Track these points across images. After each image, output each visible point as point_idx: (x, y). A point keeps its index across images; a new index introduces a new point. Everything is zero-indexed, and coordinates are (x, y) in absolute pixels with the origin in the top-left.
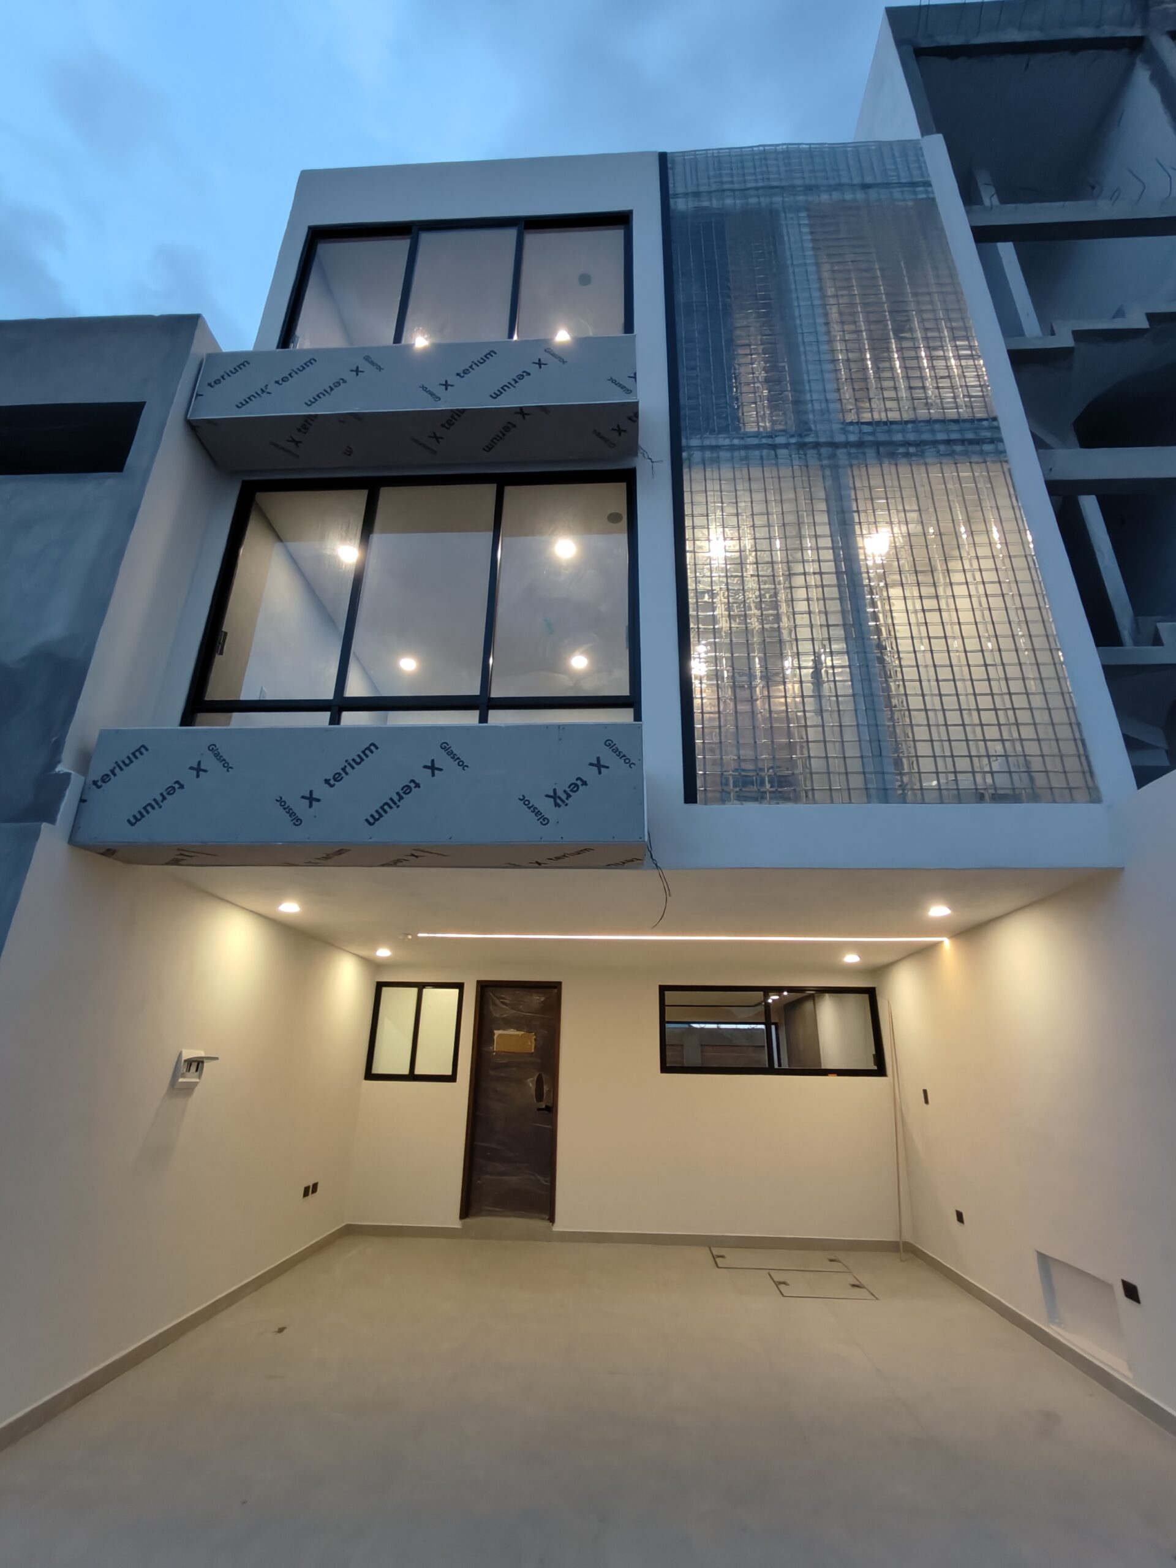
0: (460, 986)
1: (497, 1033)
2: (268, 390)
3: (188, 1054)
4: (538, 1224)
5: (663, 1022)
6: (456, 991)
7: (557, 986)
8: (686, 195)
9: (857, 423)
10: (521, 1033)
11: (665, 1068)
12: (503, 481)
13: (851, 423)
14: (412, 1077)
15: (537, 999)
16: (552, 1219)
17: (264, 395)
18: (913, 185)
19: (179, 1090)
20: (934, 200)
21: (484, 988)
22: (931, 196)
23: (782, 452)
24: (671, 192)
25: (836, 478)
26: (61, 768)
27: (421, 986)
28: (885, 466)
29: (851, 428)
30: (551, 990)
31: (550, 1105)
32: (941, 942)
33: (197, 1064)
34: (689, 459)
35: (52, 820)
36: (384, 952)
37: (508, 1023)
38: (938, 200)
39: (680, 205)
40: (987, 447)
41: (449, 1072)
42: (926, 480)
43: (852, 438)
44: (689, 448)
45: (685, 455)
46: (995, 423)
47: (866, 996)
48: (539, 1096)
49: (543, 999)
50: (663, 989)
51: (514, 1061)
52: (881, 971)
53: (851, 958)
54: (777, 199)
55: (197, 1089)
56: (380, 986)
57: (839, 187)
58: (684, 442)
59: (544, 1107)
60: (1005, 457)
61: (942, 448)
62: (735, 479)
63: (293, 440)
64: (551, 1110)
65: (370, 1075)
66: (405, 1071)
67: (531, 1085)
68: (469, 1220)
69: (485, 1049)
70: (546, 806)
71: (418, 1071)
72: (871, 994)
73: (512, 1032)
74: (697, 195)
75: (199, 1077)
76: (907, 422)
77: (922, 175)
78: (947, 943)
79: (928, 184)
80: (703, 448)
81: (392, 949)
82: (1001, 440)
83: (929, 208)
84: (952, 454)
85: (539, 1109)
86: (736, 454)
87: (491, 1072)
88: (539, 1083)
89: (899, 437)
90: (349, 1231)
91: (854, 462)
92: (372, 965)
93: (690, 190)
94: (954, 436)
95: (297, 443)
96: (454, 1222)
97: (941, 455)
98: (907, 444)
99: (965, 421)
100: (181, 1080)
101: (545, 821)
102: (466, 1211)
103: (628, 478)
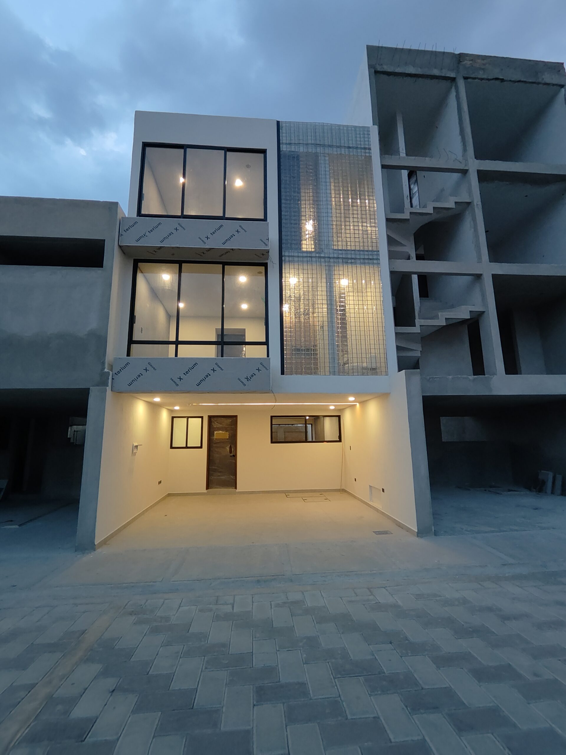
0: (202, 417)
1: (215, 432)
2: (146, 235)
3: (135, 444)
4: (232, 490)
5: (272, 424)
6: (200, 419)
7: (236, 416)
8: (286, 144)
9: (337, 250)
10: (224, 432)
11: (272, 442)
12: (224, 264)
13: (336, 250)
14: (187, 447)
15: (229, 421)
16: (236, 488)
17: (145, 237)
18: (365, 148)
19: (134, 454)
20: (371, 156)
21: (210, 417)
22: (371, 155)
23: (314, 259)
24: (281, 142)
25: (329, 270)
26: (106, 370)
27: (188, 418)
28: (344, 266)
29: (335, 252)
30: (234, 418)
31: (234, 455)
32: (356, 405)
33: (136, 447)
34: (285, 260)
35: (108, 386)
36: (177, 408)
37: (219, 429)
38: (373, 157)
39: (284, 148)
40: (375, 261)
41: (200, 446)
42: (356, 272)
43: (335, 256)
44: (285, 256)
45: (283, 258)
46: (378, 253)
47: (338, 418)
48: (231, 452)
49: (230, 421)
50: (272, 417)
51: (222, 442)
52: (342, 410)
53: (332, 408)
54: (318, 150)
55: (136, 454)
56: (173, 418)
57: (340, 147)
58: (283, 254)
59: (232, 455)
60: (380, 265)
61: (362, 261)
62: (299, 269)
63: (155, 251)
64: (235, 456)
65: (172, 447)
66: (185, 446)
67: (228, 449)
68: (209, 490)
69: (212, 438)
70: (245, 381)
71: (188, 446)
72: (339, 417)
73: (221, 432)
74: (290, 144)
75: (137, 450)
76: (352, 250)
77: (369, 145)
78: (358, 404)
79: (370, 149)
80: (289, 256)
81: (180, 407)
82: (379, 259)
83: (369, 159)
84: (364, 263)
85: (231, 456)
86: (299, 259)
87: (214, 445)
88: (230, 448)
89: (349, 256)
90: (169, 495)
91: (335, 265)
92: (171, 411)
93: (288, 142)
94: (366, 257)
95: (156, 252)
96: (205, 491)
97: (362, 263)
98: (352, 259)
99: (370, 251)
100: (134, 451)
101: (245, 385)
102: (208, 487)
103: (265, 265)
